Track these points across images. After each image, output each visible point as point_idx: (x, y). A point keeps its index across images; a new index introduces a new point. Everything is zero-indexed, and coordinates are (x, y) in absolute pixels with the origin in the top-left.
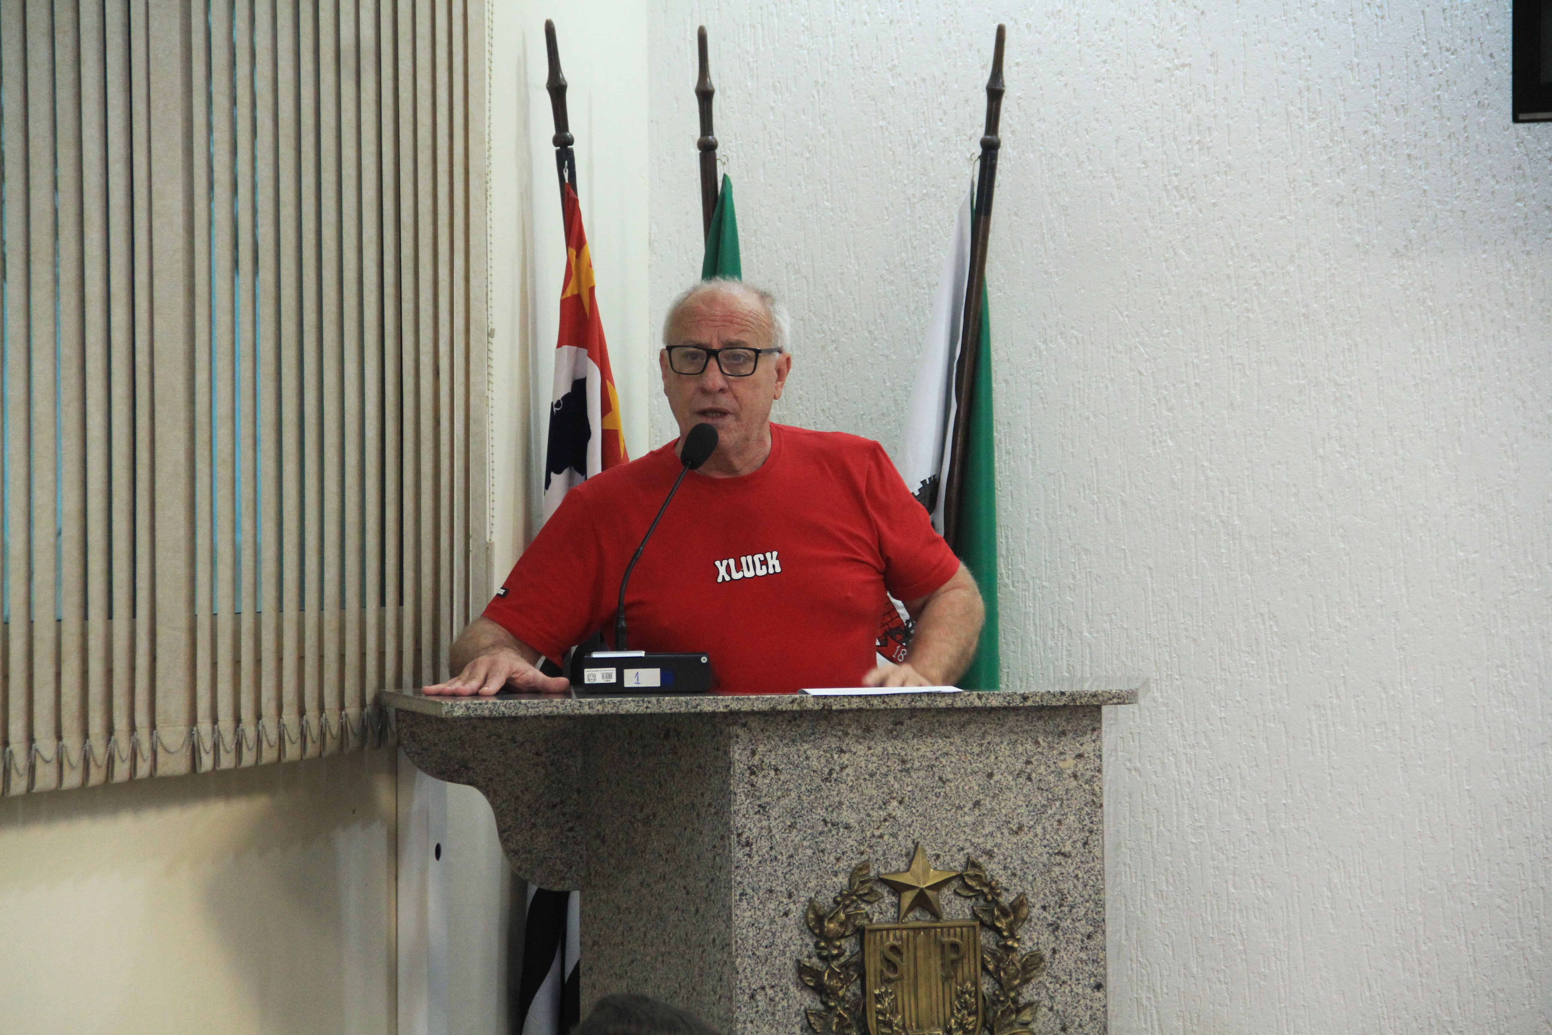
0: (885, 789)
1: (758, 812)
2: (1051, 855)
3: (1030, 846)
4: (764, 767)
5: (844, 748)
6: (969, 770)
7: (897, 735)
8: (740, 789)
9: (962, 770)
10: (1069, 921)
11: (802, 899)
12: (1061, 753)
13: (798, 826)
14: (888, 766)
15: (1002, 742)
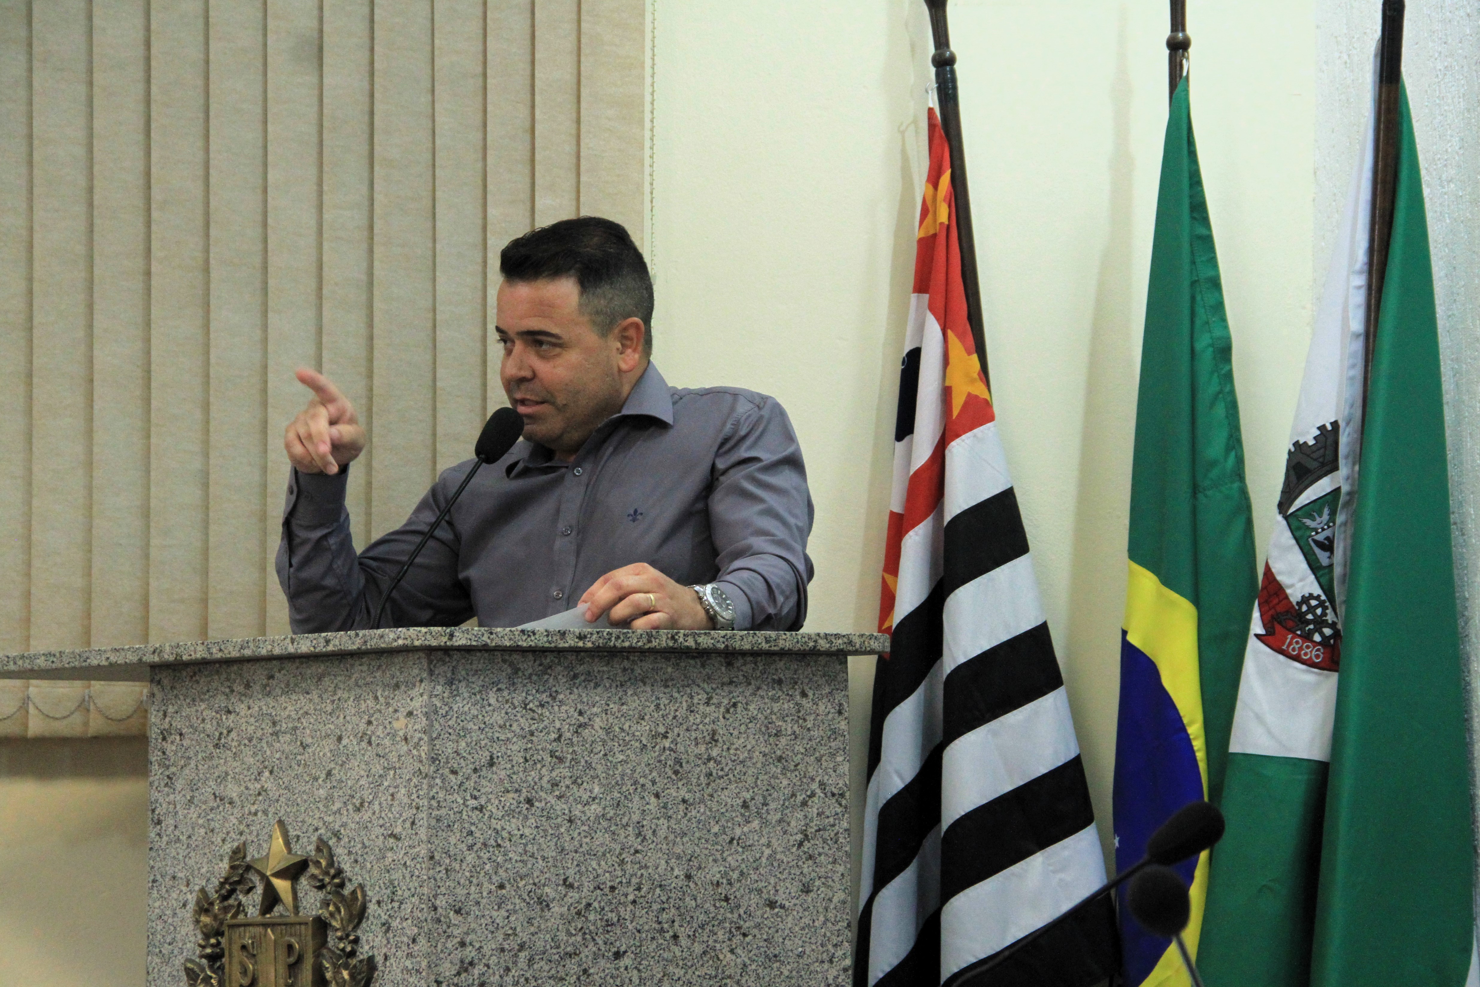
0: (260, 757)
1: (166, 785)
2: (385, 838)
3: (369, 825)
4: (173, 732)
5: (231, 708)
6: (323, 734)
7: (270, 692)
8: (154, 757)
9: (318, 733)
10: (398, 920)
11: (197, 888)
12: (396, 711)
13: (196, 801)
14: (262, 729)
15: (349, 698)
